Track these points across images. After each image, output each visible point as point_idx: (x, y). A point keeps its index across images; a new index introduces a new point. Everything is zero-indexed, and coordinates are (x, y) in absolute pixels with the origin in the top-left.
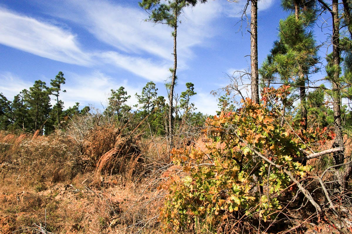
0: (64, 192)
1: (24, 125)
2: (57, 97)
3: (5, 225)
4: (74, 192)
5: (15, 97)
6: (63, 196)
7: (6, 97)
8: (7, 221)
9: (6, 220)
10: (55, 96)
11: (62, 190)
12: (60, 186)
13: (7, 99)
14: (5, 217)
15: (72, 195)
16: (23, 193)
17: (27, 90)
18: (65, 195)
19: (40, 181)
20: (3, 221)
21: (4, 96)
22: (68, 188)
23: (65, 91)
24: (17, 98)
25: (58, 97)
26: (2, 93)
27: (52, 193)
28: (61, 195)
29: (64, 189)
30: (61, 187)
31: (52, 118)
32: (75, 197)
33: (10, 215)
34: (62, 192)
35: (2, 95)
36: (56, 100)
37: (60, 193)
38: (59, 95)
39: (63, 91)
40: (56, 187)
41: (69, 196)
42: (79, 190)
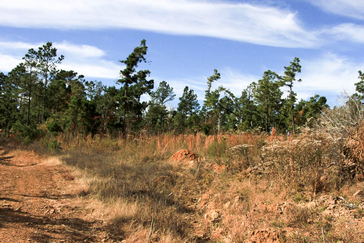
0: (333, 206)
1: (252, 123)
2: (290, 88)
3: (275, 240)
4: (348, 207)
5: (243, 93)
6: (334, 211)
7: (233, 93)
8: (277, 236)
9: (275, 235)
10: (288, 86)
11: (330, 204)
12: (326, 198)
13: (234, 95)
14: (274, 232)
15: (346, 211)
16: (284, 204)
17: (256, 83)
18: (335, 210)
19: (299, 191)
20: (272, 236)
21: (231, 93)
22: (338, 202)
23: (300, 80)
24: (244, 93)
25: (292, 87)
26: (229, 89)
27: (317, 206)
28: (330, 209)
29: (333, 202)
30: (328, 199)
31: (284, 114)
32: (351, 214)
33: (279, 230)
34: (332, 207)
35: (230, 91)
36: (289, 91)
37: (328, 206)
38: (292, 85)
39: (298, 81)
40: (321, 198)
41: (343, 213)
42: (354, 205)
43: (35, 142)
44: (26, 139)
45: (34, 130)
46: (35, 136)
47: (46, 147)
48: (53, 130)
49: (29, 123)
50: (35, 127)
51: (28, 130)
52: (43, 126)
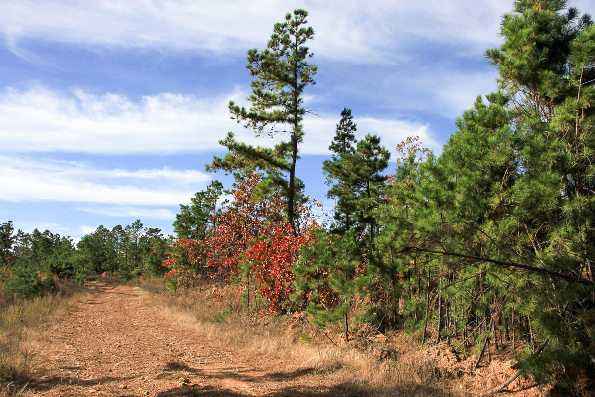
43: (130, 281)
44: (125, 280)
45: (129, 274)
46: (130, 278)
47: (135, 283)
48: (137, 275)
49: (127, 270)
50: (130, 272)
51: (126, 275)
52: (134, 272)
